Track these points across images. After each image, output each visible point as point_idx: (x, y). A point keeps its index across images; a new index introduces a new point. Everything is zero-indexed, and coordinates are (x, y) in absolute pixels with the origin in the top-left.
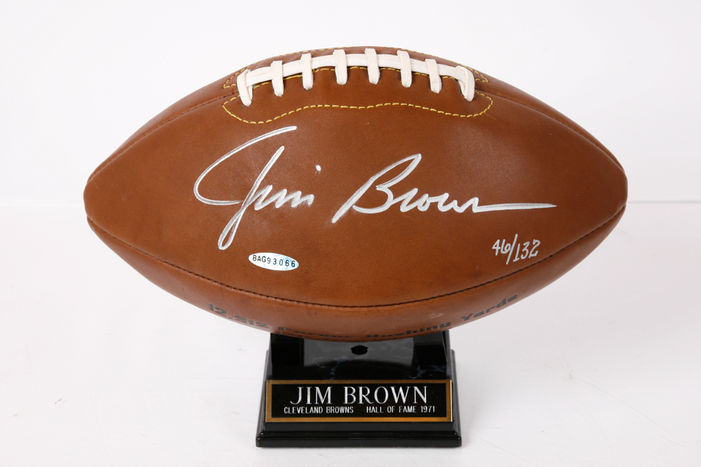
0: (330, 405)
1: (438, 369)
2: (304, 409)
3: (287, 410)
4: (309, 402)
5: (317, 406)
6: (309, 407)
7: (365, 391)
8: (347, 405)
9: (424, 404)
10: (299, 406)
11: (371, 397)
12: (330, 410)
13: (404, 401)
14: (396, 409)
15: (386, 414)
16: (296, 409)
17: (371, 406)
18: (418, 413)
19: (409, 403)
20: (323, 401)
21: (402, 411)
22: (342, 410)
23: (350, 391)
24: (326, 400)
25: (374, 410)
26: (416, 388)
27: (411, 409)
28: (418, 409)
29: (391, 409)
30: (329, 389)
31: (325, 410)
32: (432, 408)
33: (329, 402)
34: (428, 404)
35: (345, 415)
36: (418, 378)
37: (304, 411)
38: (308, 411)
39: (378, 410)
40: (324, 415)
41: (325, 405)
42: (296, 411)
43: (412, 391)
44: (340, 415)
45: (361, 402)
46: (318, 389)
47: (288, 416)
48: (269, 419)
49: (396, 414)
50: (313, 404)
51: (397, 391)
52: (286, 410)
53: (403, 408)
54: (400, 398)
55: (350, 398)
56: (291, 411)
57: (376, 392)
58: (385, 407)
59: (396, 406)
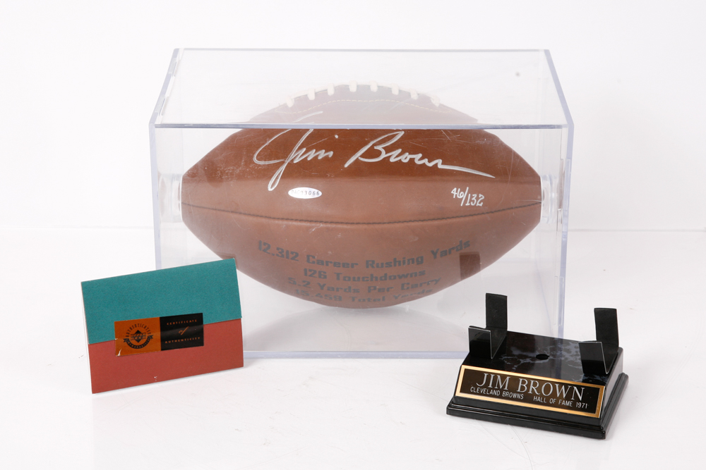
0: (506, 391)
1: (598, 378)
2: (486, 390)
3: (473, 389)
4: (490, 386)
5: (496, 389)
6: (490, 389)
7: (535, 385)
8: (519, 393)
9: (579, 401)
10: (483, 387)
11: (539, 389)
12: (506, 394)
13: (564, 396)
14: (557, 401)
15: (548, 404)
16: (480, 389)
17: (538, 396)
18: (573, 408)
19: (568, 398)
20: (501, 387)
22: (515, 396)
23: (523, 382)
24: (504, 387)
25: (539, 399)
26: (575, 388)
27: (568, 403)
28: (574, 404)
29: (553, 401)
30: (508, 378)
31: (501, 393)
32: (585, 405)
33: (506, 389)
34: (582, 402)
35: (516, 399)
36: (579, 381)
37: (486, 392)
38: (489, 392)
39: (543, 400)
40: (500, 397)
41: (502, 390)
42: (480, 391)
43: (572, 389)
44: (513, 399)
45: (530, 392)
46: (499, 377)
47: (473, 393)
48: (459, 394)
49: (556, 405)
50: (493, 389)
51: (560, 389)
53: (562, 402)
54: (561, 394)
55: (523, 388)
56: (476, 390)
57: (544, 386)
58: (548, 399)
59: (557, 399)
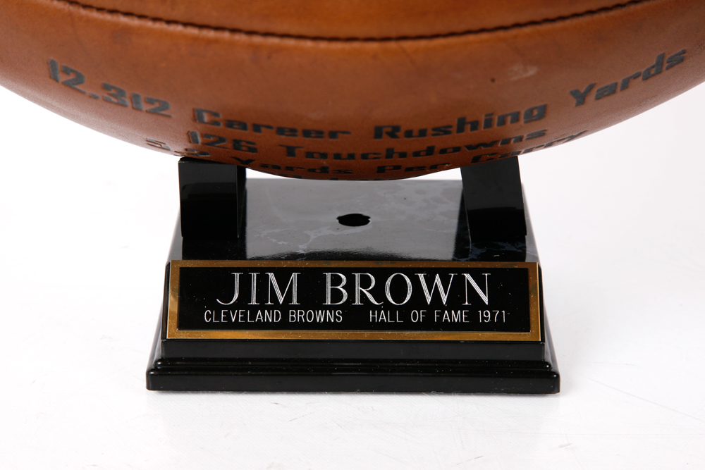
0: (296, 308)
1: (508, 247)
2: (245, 314)
4: (254, 302)
5: (269, 308)
6: (254, 310)
7: (365, 282)
8: (330, 308)
9: (483, 307)
10: (234, 307)
11: (378, 292)
12: (295, 316)
13: (444, 299)
14: (429, 316)
15: (408, 326)
16: (227, 314)
17: (379, 309)
18: (473, 324)
19: (454, 303)
20: (281, 300)
21: (440, 319)
22: (320, 316)
23: (336, 281)
24: (288, 298)
25: (383, 316)
26: (468, 276)
27: (456, 317)
28: (472, 316)
29: (418, 316)
30: (294, 275)
31: (285, 316)
32: (501, 314)
33: (295, 302)
34: (489, 307)
35: (326, 325)
36: (472, 260)
37: (244, 318)
38: (253, 317)
39: (393, 317)
40: (284, 325)
41: (286, 307)
42: (228, 318)
43: (460, 281)
44: (316, 326)
45: (358, 302)
46: (271, 276)
47: (211, 326)
48: (175, 333)
49: (427, 325)
50: (263, 307)
51: (430, 282)
52: (208, 315)
53: (441, 314)
54: (436, 296)
55: (336, 295)
56: (218, 317)
57: (388, 282)
58: (405, 311)
59: (430, 309)
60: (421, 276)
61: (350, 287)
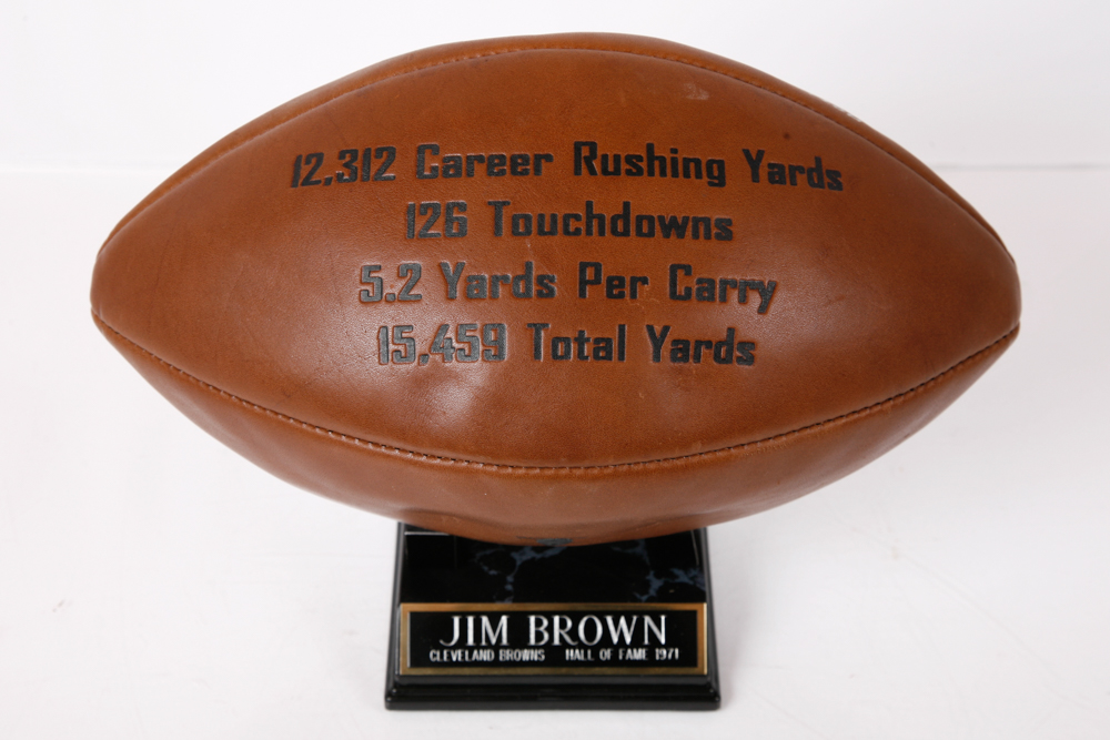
0: (505, 647)
2: (463, 654)
3: (435, 655)
4: (471, 641)
5: (484, 648)
6: (471, 649)
7: (563, 625)
8: (534, 648)
9: (660, 646)
10: (455, 648)
11: (573, 633)
12: (506, 655)
13: (628, 640)
14: (615, 654)
15: (597, 662)
16: (449, 654)
17: (574, 648)
18: (651, 661)
19: (637, 642)
20: (494, 641)
21: (624, 657)
22: (526, 655)
23: (538, 623)
24: (500, 639)
25: (578, 654)
26: (647, 618)
27: (640, 654)
28: (651, 653)
29: (606, 654)
30: (504, 619)
31: (497, 655)
32: (674, 654)
33: (505, 641)
34: (667, 646)
35: (531, 663)
36: (651, 600)
37: (463, 657)
38: (470, 656)
39: (586, 655)
40: (496, 663)
41: (497, 648)
42: (450, 657)
43: (640, 623)
44: (522, 664)
45: (557, 642)
46: (485, 620)
47: (436, 665)
48: (407, 669)
49: (614, 661)
50: (478, 647)
51: (616, 624)
53: (625, 653)
54: (621, 637)
55: (539, 636)
56: (442, 656)
57: (582, 624)
58: (596, 650)
59: (615, 649)
60: (609, 620)
61: (550, 629)
